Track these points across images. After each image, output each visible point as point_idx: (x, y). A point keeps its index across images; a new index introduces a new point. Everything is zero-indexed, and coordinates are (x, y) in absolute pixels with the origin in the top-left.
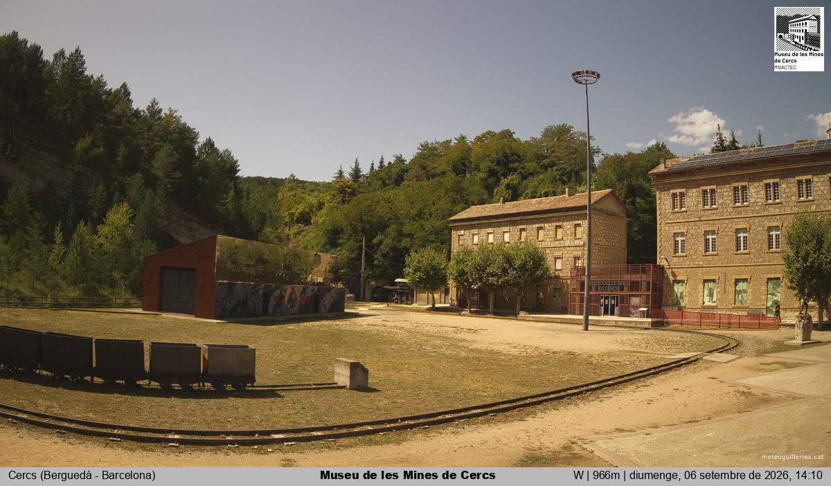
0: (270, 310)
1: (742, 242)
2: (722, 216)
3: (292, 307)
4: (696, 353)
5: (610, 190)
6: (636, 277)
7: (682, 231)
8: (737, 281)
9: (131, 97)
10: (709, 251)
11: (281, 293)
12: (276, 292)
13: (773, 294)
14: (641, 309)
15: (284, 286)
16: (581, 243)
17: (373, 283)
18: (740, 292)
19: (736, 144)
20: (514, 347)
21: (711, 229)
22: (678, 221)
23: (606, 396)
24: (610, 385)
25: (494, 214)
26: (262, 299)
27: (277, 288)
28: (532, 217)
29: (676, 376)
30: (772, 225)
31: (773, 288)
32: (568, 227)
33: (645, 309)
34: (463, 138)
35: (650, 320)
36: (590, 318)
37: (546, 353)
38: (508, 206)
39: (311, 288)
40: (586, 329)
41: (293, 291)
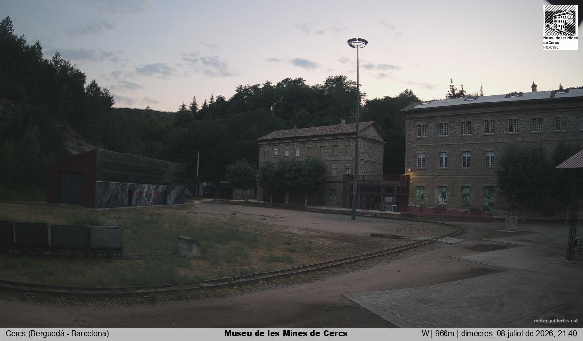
0: (134, 202)
1: (467, 161)
2: (453, 142)
3: (148, 200)
4: (432, 237)
5: (372, 122)
6: (390, 183)
7: (423, 152)
8: (463, 188)
9: (42, 51)
10: (442, 166)
11: (141, 190)
12: (137, 190)
13: (488, 198)
14: (393, 205)
15: (143, 186)
16: (351, 158)
17: (205, 184)
18: (464, 195)
19: (465, 93)
20: (303, 230)
21: (445, 151)
22: (421, 145)
23: (368, 265)
24: (370, 258)
25: (290, 136)
26: (127, 195)
27: (138, 186)
28: (317, 139)
29: (417, 253)
30: (488, 149)
31: (489, 194)
32: (342, 147)
33: (396, 205)
34: (269, 83)
35: (400, 213)
36: (357, 210)
37: (326, 235)
38: (299, 131)
39: (161, 187)
40: (354, 218)
41: (149, 189)
